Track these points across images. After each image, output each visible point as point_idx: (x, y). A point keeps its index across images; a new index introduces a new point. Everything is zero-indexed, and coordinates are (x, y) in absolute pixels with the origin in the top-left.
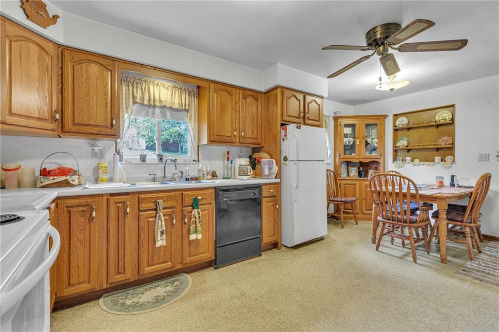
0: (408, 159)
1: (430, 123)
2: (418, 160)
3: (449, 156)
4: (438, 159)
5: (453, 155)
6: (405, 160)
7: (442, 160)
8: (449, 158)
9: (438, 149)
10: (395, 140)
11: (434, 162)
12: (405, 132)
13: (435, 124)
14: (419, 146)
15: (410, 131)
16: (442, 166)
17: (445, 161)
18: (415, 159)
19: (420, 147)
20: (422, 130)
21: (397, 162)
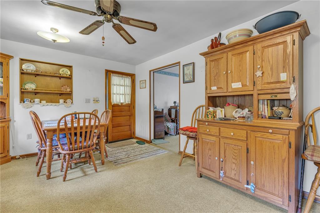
0: (37, 100)
1: (56, 75)
2: (45, 101)
3: (69, 100)
4: (61, 101)
5: (72, 100)
6: (34, 102)
7: (64, 102)
8: (69, 101)
9: (61, 94)
10: (22, 83)
11: (59, 103)
12: (33, 77)
13: (60, 76)
14: (46, 90)
15: (38, 77)
16: (65, 106)
17: (66, 103)
18: (43, 100)
19: (46, 92)
20: (48, 78)
21: (26, 102)
